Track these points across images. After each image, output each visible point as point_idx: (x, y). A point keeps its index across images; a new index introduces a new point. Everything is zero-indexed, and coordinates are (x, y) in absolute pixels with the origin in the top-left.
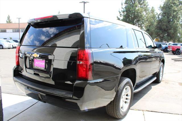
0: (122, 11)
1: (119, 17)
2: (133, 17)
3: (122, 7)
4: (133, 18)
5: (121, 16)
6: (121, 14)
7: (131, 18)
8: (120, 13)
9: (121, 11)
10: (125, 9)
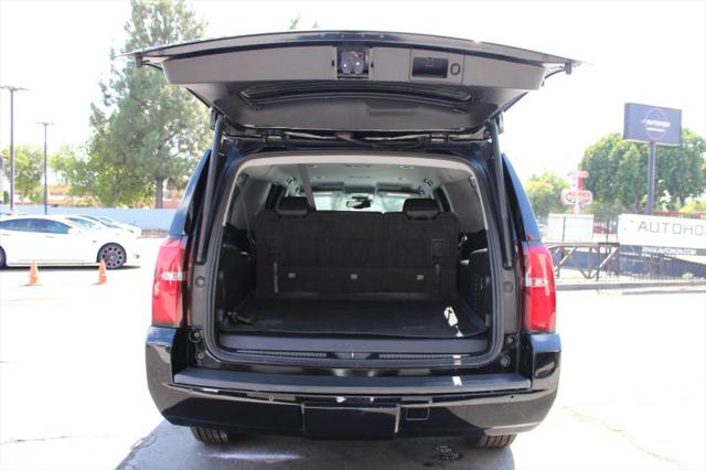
0: (111, 81)
1: (101, 107)
2: (159, 108)
3: (112, 66)
4: (162, 113)
5: (108, 101)
6: (108, 93)
7: (151, 116)
8: (104, 89)
9: (107, 84)
10: (125, 76)
